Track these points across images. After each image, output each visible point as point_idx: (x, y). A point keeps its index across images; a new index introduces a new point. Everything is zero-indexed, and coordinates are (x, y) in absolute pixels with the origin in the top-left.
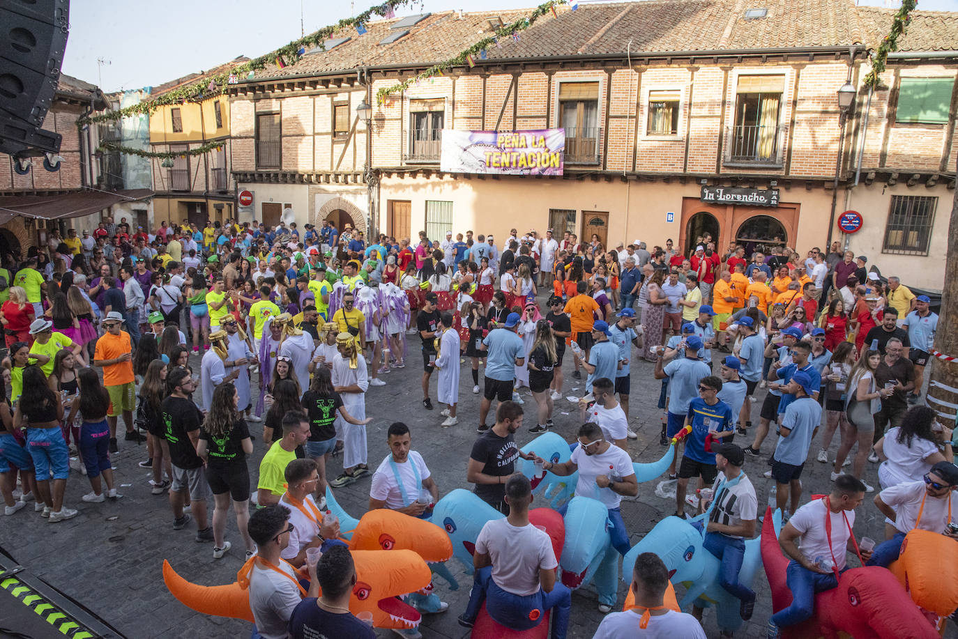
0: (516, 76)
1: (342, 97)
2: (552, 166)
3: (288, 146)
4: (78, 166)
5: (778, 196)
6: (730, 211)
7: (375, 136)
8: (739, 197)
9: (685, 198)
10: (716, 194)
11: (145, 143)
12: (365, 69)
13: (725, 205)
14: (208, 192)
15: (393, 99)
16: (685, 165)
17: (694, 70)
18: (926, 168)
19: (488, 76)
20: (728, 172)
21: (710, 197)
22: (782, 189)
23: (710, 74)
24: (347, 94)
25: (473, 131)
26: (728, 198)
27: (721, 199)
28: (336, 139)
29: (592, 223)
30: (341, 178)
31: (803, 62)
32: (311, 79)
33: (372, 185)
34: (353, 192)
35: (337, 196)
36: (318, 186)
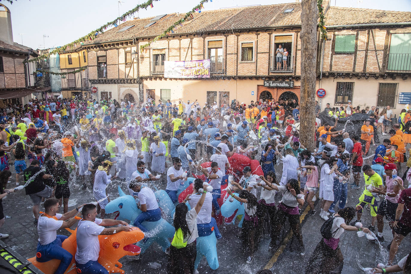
0: (192, 39)
1: (128, 49)
2: (206, 74)
3: (109, 69)
4: (24, 79)
5: (293, 84)
6: (275, 90)
7: (140, 64)
8: (278, 84)
9: (258, 86)
11: (58, 69)
12: (135, 38)
13: (273, 88)
14: (82, 88)
15: (146, 49)
16: (256, 72)
17: (258, 35)
18: (347, 70)
19: (181, 39)
20: (273, 74)
21: (268, 85)
22: (294, 81)
23: (264, 36)
24: (130, 48)
25: (176, 61)
26: (274, 85)
27: (271, 85)
28: (126, 66)
29: (223, 96)
30: (129, 81)
31: (299, 30)
32: (116, 43)
33: (140, 83)
34: (134, 86)
35: (128, 88)
36: (121, 85)
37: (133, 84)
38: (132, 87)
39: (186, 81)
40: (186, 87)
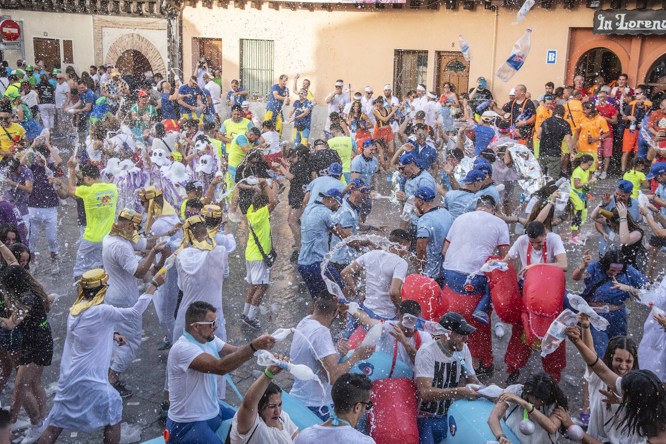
6: (636, 45)
8: (647, 24)
9: (573, 30)
10: (615, 21)
13: (628, 37)
21: (608, 26)
26: (633, 25)
27: (621, 28)
29: (450, 67)
33: (172, 16)
34: (149, 26)
35: (131, 31)
36: (104, 17)
37: (147, 16)
38: (146, 27)
39: (325, 13)
40: (324, 33)
